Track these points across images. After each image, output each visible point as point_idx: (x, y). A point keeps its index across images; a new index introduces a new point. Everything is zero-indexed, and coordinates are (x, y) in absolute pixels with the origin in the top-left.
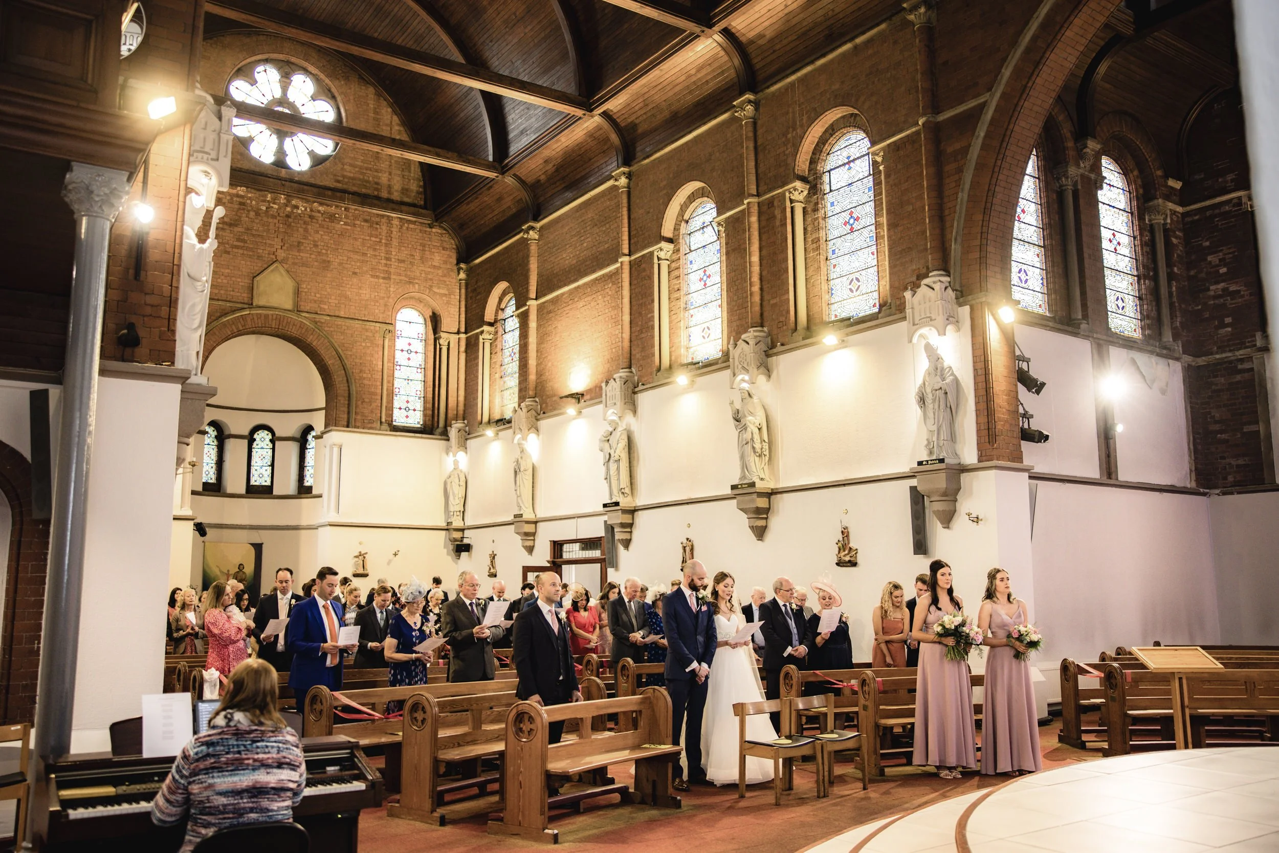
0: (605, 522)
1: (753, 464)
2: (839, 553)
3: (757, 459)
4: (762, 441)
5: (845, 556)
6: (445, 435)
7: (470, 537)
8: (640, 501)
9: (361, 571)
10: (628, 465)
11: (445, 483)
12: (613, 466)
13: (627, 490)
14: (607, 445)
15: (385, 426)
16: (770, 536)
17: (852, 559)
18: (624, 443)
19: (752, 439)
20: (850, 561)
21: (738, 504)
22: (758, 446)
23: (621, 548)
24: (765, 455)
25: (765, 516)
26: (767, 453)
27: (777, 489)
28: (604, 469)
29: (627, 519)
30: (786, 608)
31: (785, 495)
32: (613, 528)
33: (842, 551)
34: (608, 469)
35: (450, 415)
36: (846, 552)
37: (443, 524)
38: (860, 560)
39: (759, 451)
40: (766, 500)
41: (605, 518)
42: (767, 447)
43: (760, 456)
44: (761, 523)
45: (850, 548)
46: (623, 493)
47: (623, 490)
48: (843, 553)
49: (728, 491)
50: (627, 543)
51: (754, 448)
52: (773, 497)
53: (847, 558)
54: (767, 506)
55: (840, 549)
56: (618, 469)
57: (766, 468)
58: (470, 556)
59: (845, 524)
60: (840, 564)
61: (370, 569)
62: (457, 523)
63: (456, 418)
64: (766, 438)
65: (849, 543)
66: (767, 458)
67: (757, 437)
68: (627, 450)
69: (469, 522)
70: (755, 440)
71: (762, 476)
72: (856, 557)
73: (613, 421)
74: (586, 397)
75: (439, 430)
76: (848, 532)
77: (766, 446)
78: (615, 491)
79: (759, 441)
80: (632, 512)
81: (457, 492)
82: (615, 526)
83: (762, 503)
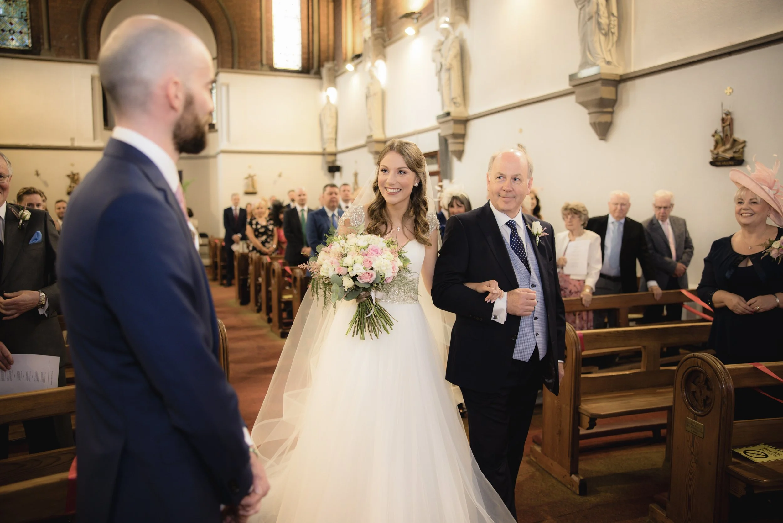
0: (439, 134)
1: (597, 45)
2: (716, 147)
3: (602, 38)
4: (610, 14)
5: (725, 151)
6: (318, 74)
7: (341, 161)
8: (472, 111)
9: (251, 190)
10: (460, 74)
11: (320, 116)
12: (444, 75)
13: (459, 100)
14: (438, 54)
15: (266, 68)
16: (616, 135)
17: (736, 155)
18: (455, 50)
19: (597, 13)
20: (732, 159)
21: (577, 98)
22: (604, 21)
23: (455, 161)
24: (613, 33)
25: (610, 110)
26: (615, 30)
27: (627, 74)
28: (436, 79)
29: (459, 129)
30: (514, 233)
31: (638, 82)
32: (446, 141)
33: (720, 145)
34: (440, 79)
35: (323, 57)
36: (728, 146)
37: (320, 150)
38: (749, 155)
39: (606, 27)
40: (612, 89)
41: (439, 131)
42: (616, 23)
43: (606, 35)
44: (605, 118)
45: (735, 141)
46: (455, 103)
47: (455, 100)
48: (722, 149)
49: (565, 86)
50: (460, 154)
51: (599, 24)
52: (621, 86)
53: (729, 155)
54: (613, 97)
55: (717, 143)
56: (449, 79)
57: (614, 50)
58: (341, 175)
59: (727, 108)
60: (716, 162)
61: (258, 189)
62: (331, 148)
63: (327, 60)
64: (615, 11)
65: (732, 134)
66: (615, 38)
67: (603, 10)
68: (459, 58)
69: (340, 147)
70: (601, 13)
71: (609, 59)
72: (742, 153)
73: (445, 29)
74: (424, 15)
75: (313, 71)
76: (732, 119)
77: (614, 21)
78: (447, 101)
79: (606, 15)
80: (465, 122)
81: (329, 121)
82: (448, 138)
83: (607, 93)
